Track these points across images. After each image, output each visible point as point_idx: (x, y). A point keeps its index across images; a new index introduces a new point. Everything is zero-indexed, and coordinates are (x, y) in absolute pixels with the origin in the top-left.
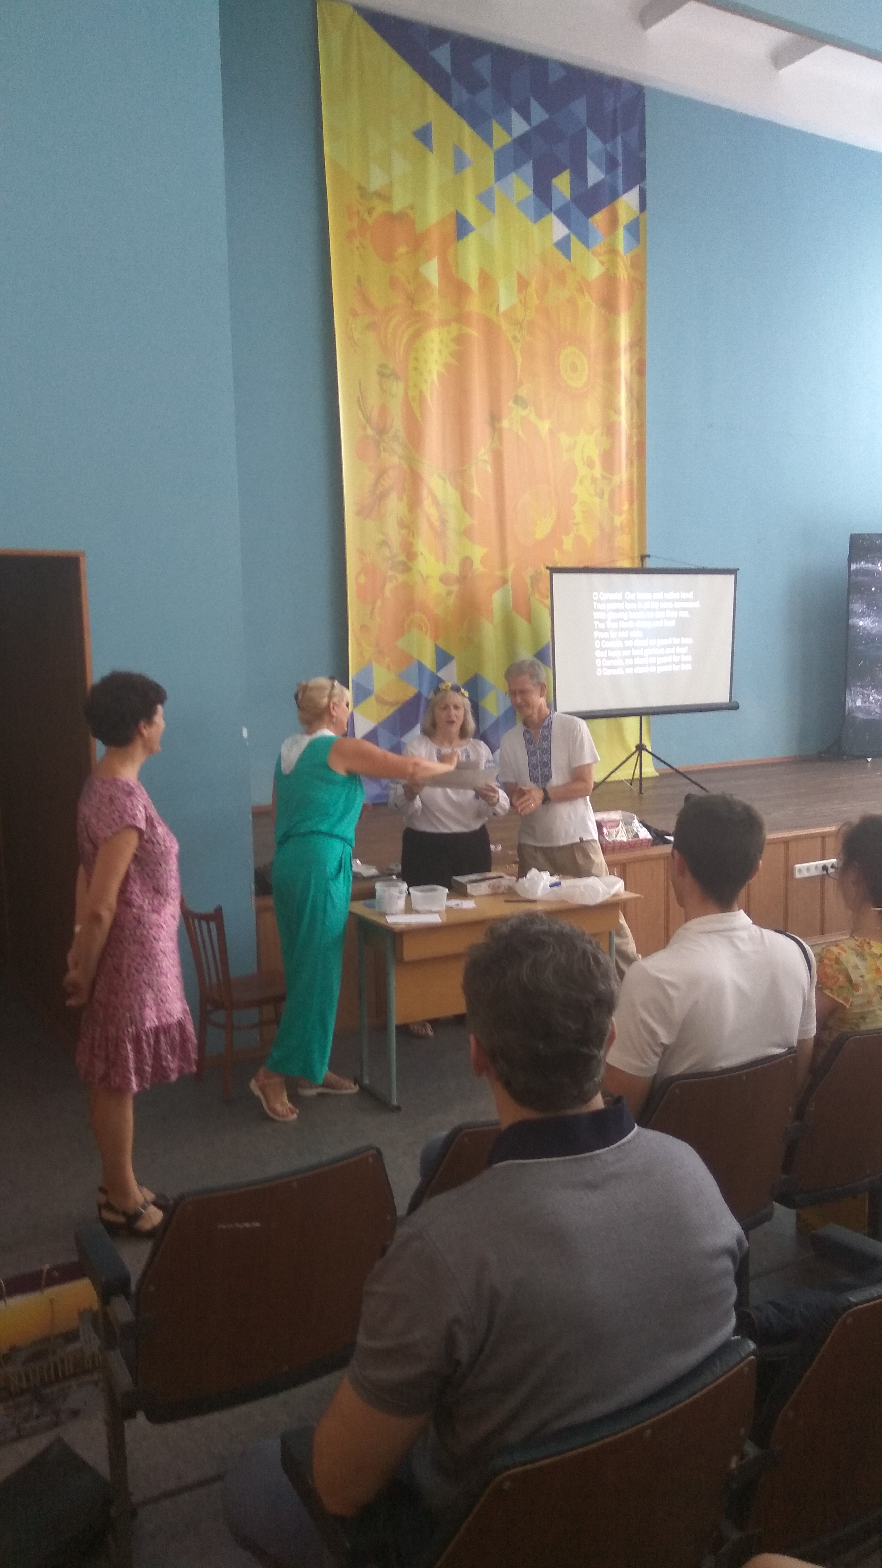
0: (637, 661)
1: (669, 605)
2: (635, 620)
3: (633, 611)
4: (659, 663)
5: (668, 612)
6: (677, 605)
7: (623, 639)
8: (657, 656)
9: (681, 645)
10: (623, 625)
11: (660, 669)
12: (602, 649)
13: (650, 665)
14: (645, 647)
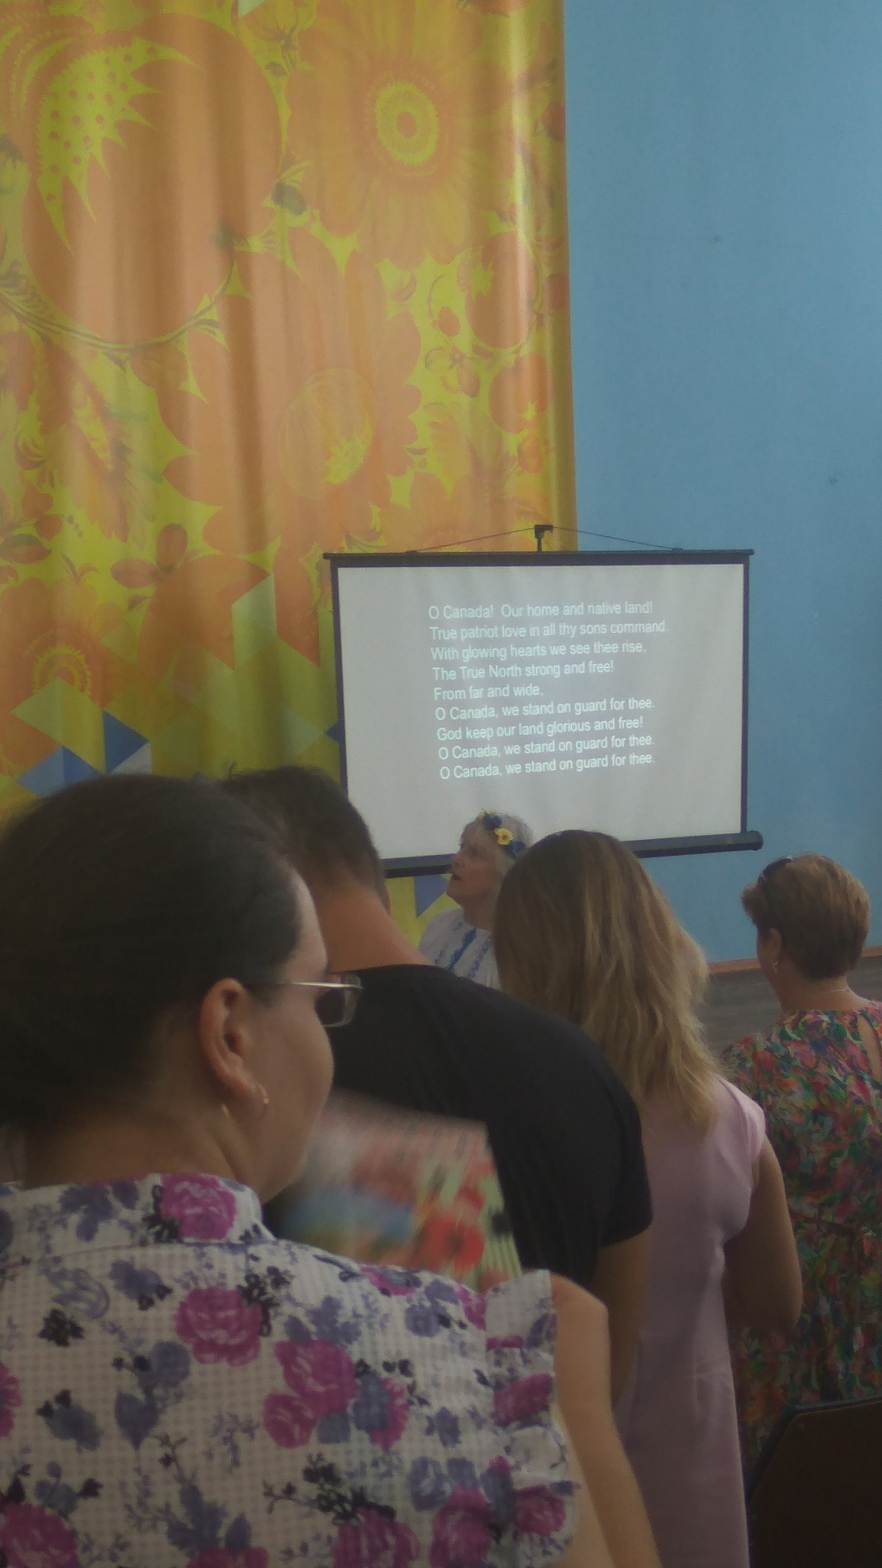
0: (530, 748)
1: (603, 629)
2: (523, 662)
3: (520, 642)
4: (579, 751)
5: (598, 645)
6: (619, 629)
7: (499, 703)
8: (575, 737)
9: (628, 714)
10: (495, 672)
11: (582, 765)
12: (453, 725)
13: (560, 756)
14: (547, 719)
